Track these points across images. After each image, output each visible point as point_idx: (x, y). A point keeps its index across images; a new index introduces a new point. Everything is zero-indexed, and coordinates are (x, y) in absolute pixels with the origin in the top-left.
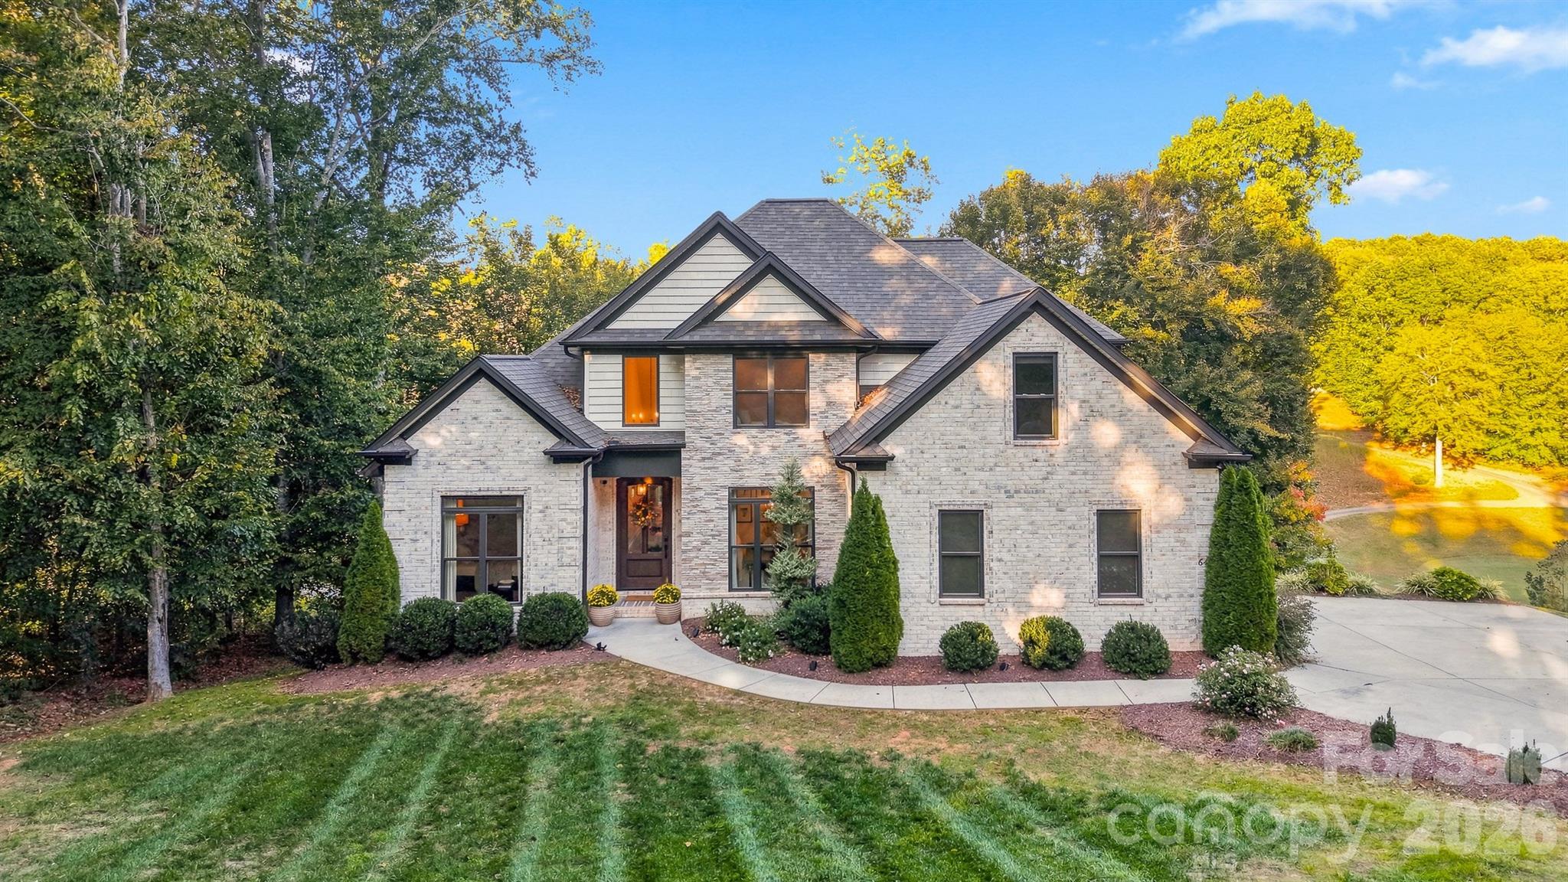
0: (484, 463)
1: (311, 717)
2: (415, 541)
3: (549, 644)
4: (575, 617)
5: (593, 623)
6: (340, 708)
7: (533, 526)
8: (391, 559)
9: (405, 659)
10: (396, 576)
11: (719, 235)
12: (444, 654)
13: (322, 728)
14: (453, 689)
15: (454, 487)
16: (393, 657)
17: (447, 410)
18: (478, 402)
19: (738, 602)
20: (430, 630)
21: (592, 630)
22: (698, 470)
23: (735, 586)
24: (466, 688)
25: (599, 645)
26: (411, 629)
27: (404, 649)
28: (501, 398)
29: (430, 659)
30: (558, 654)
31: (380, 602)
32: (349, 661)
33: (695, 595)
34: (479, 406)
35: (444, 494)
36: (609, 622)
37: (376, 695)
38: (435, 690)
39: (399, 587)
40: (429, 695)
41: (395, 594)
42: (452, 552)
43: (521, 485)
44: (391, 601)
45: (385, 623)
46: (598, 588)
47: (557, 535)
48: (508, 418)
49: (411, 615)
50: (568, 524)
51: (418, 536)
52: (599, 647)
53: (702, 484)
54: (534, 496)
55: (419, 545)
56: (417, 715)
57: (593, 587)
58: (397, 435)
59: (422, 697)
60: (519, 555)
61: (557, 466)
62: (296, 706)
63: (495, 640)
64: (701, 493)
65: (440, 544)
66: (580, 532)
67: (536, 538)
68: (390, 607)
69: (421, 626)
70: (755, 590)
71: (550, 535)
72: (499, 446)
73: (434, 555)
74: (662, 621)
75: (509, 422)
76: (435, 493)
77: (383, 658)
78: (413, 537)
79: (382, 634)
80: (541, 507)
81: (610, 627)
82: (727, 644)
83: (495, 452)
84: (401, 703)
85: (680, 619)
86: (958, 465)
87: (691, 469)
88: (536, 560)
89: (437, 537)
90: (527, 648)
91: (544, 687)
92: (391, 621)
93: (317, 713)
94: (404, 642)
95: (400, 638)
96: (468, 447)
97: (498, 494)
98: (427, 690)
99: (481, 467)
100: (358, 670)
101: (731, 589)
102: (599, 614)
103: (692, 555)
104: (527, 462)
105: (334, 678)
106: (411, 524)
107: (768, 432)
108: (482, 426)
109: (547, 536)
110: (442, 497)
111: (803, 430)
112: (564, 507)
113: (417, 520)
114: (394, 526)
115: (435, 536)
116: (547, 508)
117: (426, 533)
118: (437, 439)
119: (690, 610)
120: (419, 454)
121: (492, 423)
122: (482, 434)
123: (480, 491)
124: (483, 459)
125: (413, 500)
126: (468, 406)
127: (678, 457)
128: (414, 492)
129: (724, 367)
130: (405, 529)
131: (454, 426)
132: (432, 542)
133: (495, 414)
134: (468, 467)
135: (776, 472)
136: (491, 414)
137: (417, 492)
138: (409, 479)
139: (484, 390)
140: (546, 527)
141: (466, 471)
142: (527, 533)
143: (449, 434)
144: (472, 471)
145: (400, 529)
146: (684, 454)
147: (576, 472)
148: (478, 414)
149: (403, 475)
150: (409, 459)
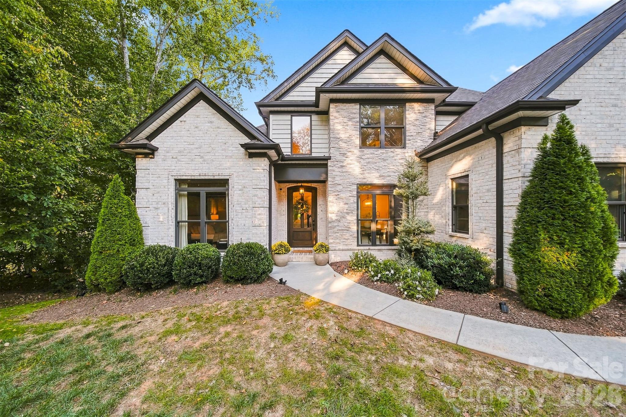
0: (202, 157)
2: (157, 209)
3: (243, 280)
4: (263, 259)
5: (275, 264)
7: (235, 200)
11: (346, 48)
15: (182, 173)
17: (178, 122)
18: (198, 117)
19: (373, 252)
21: (275, 268)
22: (338, 174)
23: (360, 243)
25: (281, 280)
28: (214, 114)
30: (250, 288)
33: (337, 248)
34: (199, 119)
35: (176, 178)
36: (285, 264)
42: (184, 217)
43: (227, 172)
46: (279, 243)
47: (251, 206)
48: (218, 128)
50: (260, 198)
51: (159, 206)
52: (281, 282)
53: (341, 182)
54: (236, 180)
55: (159, 211)
57: (275, 243)
58: (142, 136)
60: (227, 220)
61: (251, 159)
63: (201, 276)
64: (340, 187)
65: (174, 211)
66: (267, 204)
67: (237, 208)
69: (142, 265)
70: (372, 245)
71: (247, 206)
72: (212, 146)
73: (170, 218)
74: (317, 263)
75: (219, 130)
76: (170, 177)
78: (155, 206)
80: (240, 187)
81: (286, 267)
82: (377, 281)
83: (209, 150)
85: (328, 263)
87: (334, 173)
88: (237, 221)
89: (172, 206)
91: (229, 329)
96: (192, 146)
97: (212, 177)
99: (201, 160)
101: (358, 245)
102: (280, 258)
103: (336, 224)
104: (231, 157)
106: (154, 197)
107: (381, 151)
108: (201, 132)
109: (245, 206)
110: (176, 180)
111: (403, 150)
112: (256, 187)
113: (158, 195)
114: (143, 199)
115: (170, 206)
116: (245, 187)
117: (164, 204)
118: (171, 141)
119: (334, 257)
120: (159, 151)
121: (207, 130)
122: (201, 138)
123: (200, 175)
124: (202, 155)
125: (156, 181)
126: (192, 119)
127: (326, 166)
128: (155, 176)
129: (354, 111)
130: (151, 200)
131: (183, 132)
132: (168, 209)
133: (209, 124)
134: (192, 160)
135: (386, 174)
136: (207, 124)
137: (157, 176)
138: (153, 168)
139: (202, 108)
140: (244, 200)
141: (190, 162)
142: (232, 204)
143: (179, 138)
144: (195, 162)
145: (147, 200)
146: (330, 163)
147: (264, 163)
148: (198, 125)
149: (148, 165)
150: (153, 154)
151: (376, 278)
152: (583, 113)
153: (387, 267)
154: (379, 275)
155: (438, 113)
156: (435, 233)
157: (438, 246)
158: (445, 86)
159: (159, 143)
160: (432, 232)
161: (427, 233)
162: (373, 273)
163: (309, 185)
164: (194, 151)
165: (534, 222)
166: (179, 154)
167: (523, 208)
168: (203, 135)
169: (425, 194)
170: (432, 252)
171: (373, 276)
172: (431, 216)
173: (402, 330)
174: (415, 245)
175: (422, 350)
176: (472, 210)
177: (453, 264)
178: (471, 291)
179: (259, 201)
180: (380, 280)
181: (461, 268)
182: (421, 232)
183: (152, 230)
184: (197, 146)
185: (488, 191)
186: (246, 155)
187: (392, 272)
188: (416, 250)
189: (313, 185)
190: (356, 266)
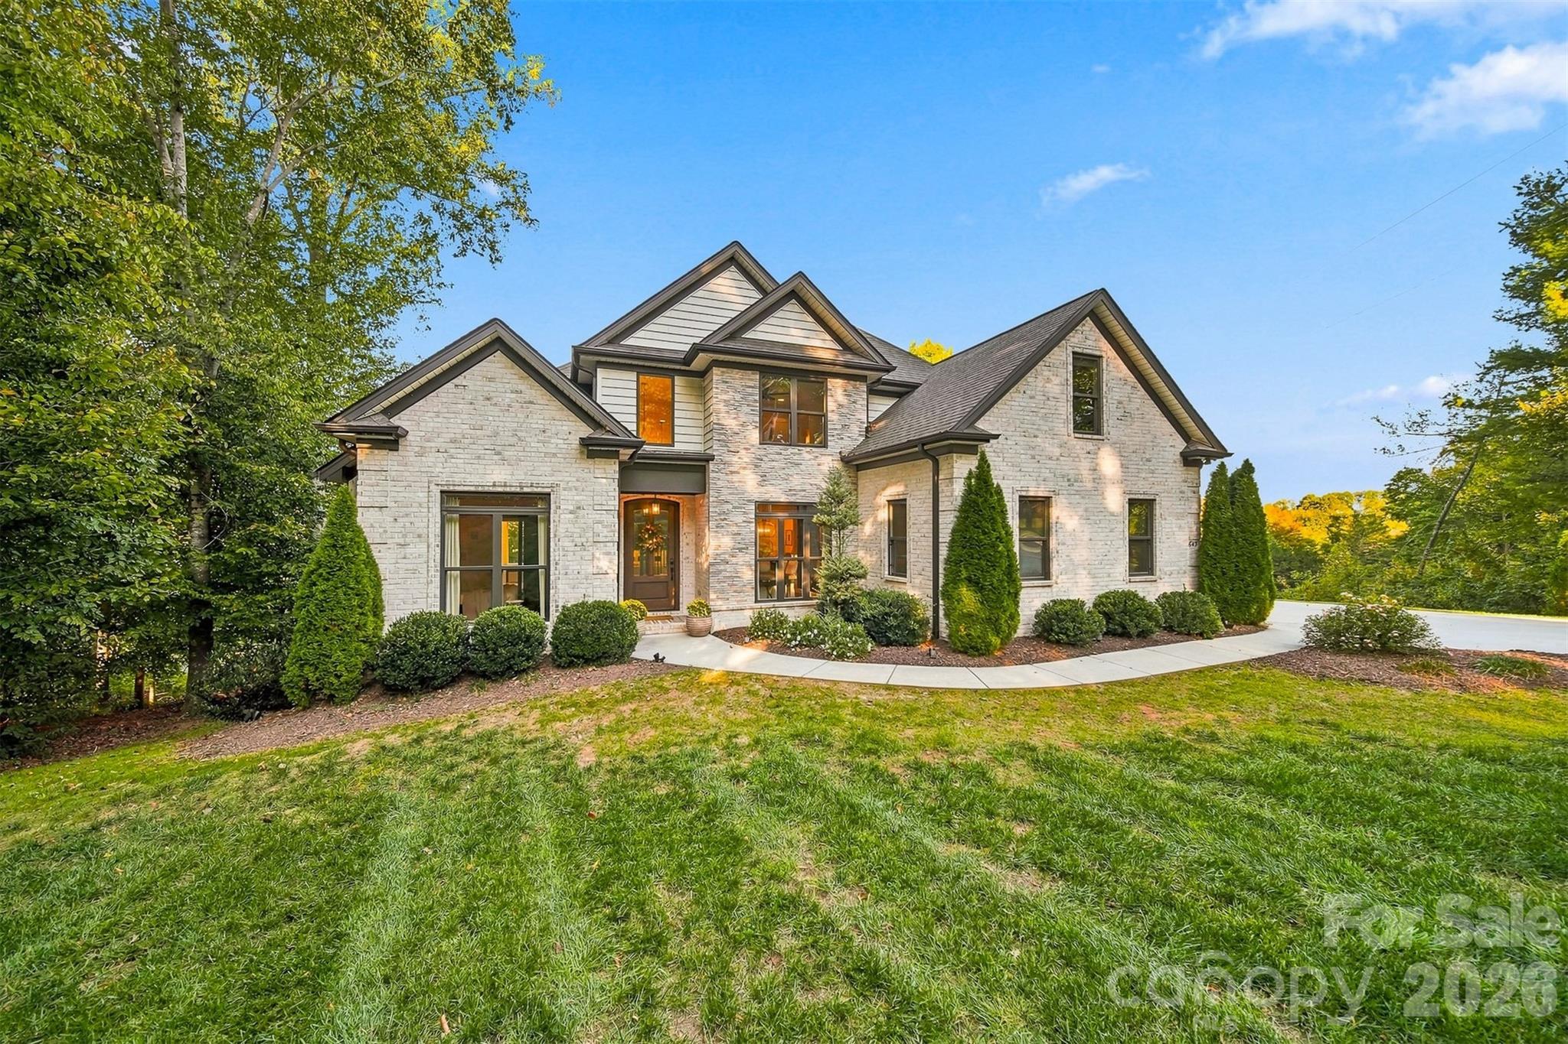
0: (499, 453)
1: (233, 799)
2: (404, 545)
6: (294, 773)
7: (561, 530)
8: (371, 563)
9: (395, 691)
10: (378, 586)
11: (733, 268)
12: (453, 681)
13: (257, 817)
14: (487, 724)
15: (457, 479)
16: (374, 692)
17: (450, 386)
18: (491, 380)
19: (781, 610)
20: (437, 649)
21: (640, 643)
22: (724, 483)
23: (760, 599)
24: (510, 718)
25: (656, 656)
26: (406, 651)
27: (393, 677)
29: (436, 689)
31: (356, 618)
32: (304, 702)
33: (722, 609)
34: (492, 384)
35: (445, 488)
37: (358, 746)
38: (462, 727)
39: (381, 601)
40: (456, 733)
41: (377, 610)
42: (454, 560)
43: (546, 481)
44: (371, 618)
45: (363, 647)
47: (591, 540)
48: (530, 402)
49: (407, 631)
50: (605, 527)
51: (408, 540)
52: (657, 658)
53: (729, 498)
54: (564, 494)
55: (409, 550)
56: (451, 768)
58: (378, 408)
59: (446, 738)
60: (542, 562)
61: (591, 461)
62: (204, 779)
64: (729, 507)
65: (438, 550)
66: (617, 537)
67: (567, 543)
68: (370, 626)
69: (424, 645)
70: (778, 601)
71: (584, 540)
72: (519, 434)
73: (432, 564)
74: (692, 633)
75: (532, 407)
76: (433, 487)
77: (359, 693)
78: (401, 541)
79: (359, 661)
80: (571, 508)
82: (796, 645)
83: (514, 440)
84: (409, 752)
85: (712, 631)
86: (1033, 453)
87: (718, 482)
88: (566, 568)
89: (435, 541)
90: (571, 665)
91: (631, 706)
92: (371, 644)
93: (245, 789)
94: (397, 668)
95: (392, 664)
96: (478, 432)
97: (518, 490)
98: (447, 728)
99: (496, 457)
100: (320, 714)
101: (758, 601)
102: (640, 627)
103: (722, 567)
104: (555, 455)
105: (277, 728)
106: (397, 525)
107: (791, 450)
108: (497, 409)
109: (579, 541)
110: (442, 492)
111: (822, 449)
112: (599, 508)
113: (405, 519)
114: (372, 526)
115: (432, 540)
116: (579, 508)
117: (419, 536)
118: (436, 420)
119: (720, 623)
120: (409, 437)
121: (509, 406)
122: (497, 419)
123: (494, 486)
124: (498, 448)
125: (401, 494)
126: (479, 383)
127: (703, 470)
128: (402, 484)
129: (751, 384)
130: (389, 530)
131: (460, 406)
132: (428, 547)
133: (513, 396)
134: (479, 458)
135: (799, 488)
136: (508, 395)
137: (406, 484)
138: (395, 468)
139: (499, 365)
140: (578, 530)
141: (476, 461)
142: (555, 536)
143: (452, 415)
144: (484, 462)
145: (381, 530)
146: (711, 466)
147: (612, 468)
148: (492, 394)
149: (385, 463)
150: (396, 442)
151: (793, 643)
152: (1009, 442)
153: (808, 626)
154: (799, 638)
155: (872, 392)
156: (868, 577)
157: (871, 594)
158: (881, 363)
159: (409, 423)
160: (863, 576)
161: (858, 577)
162: (789, 636)
163: (665, 497)
164: (482, 442)
165: (957, 563)
166: (453, 445)
167: (951, 548)
168: (501, 414)
169: (855, 523)
170: (863, 602)
171: (790, 641)
172: (861, 554)
173: (835, 682)
174: (841, 596)
175: (856, 692)
176: (910, 545)
177: (886, 614)
178: (905, 645)
179: (605, 532)
180: (800, 645)
181: (895, 616)
182: (851, 575)
183: (392, 587)
184: (489, 433)
185: (926, 522)
186: (582, 453)
187: (816, 631)
188: (845, 601)
189: (673, 498)
190: (761, 630)
